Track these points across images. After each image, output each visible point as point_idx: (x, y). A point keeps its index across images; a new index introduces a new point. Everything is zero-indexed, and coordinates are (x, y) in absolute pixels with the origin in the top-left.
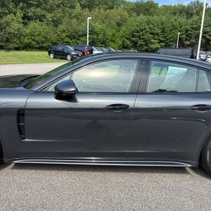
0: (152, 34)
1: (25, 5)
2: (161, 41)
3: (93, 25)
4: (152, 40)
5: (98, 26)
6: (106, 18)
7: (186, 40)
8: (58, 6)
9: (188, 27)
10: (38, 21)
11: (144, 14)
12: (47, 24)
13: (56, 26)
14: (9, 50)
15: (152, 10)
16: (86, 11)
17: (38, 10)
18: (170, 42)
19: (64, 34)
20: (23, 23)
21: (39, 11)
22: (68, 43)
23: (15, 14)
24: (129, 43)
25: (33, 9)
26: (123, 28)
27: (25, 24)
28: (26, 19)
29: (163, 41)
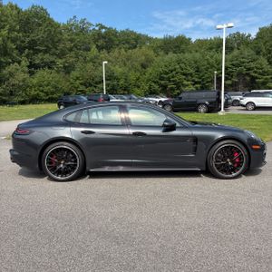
0: (184, 74)
1: (31, 51)
2: (196, 83)
3: (112, 68)
4: (185, 82)
5: (118, 70)
6: (128, 60)
7: (227, 79)
8: (71, 50)
10: (47, 69)
11: (175, 52)
12: (58, 72)
13: (68, 73)
14: (13, 104)
15: (183, 46)
16: (104, 53)
17: (47, 56)
18: (208, 82)
19: (78, 82)
20: (29, 72)
21: (47, 58)
22: (83, 92)
23: (19, 63)
24: (157, 87)
25: (40, 56)
26: (150, 70)
27: (31, 73)
28: (33, 67)
29: (199, 83)
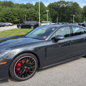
7: (28, 18)
9: (28, 13)
11: (9, 7)
18: (22, 18)
29: (20, 18)
